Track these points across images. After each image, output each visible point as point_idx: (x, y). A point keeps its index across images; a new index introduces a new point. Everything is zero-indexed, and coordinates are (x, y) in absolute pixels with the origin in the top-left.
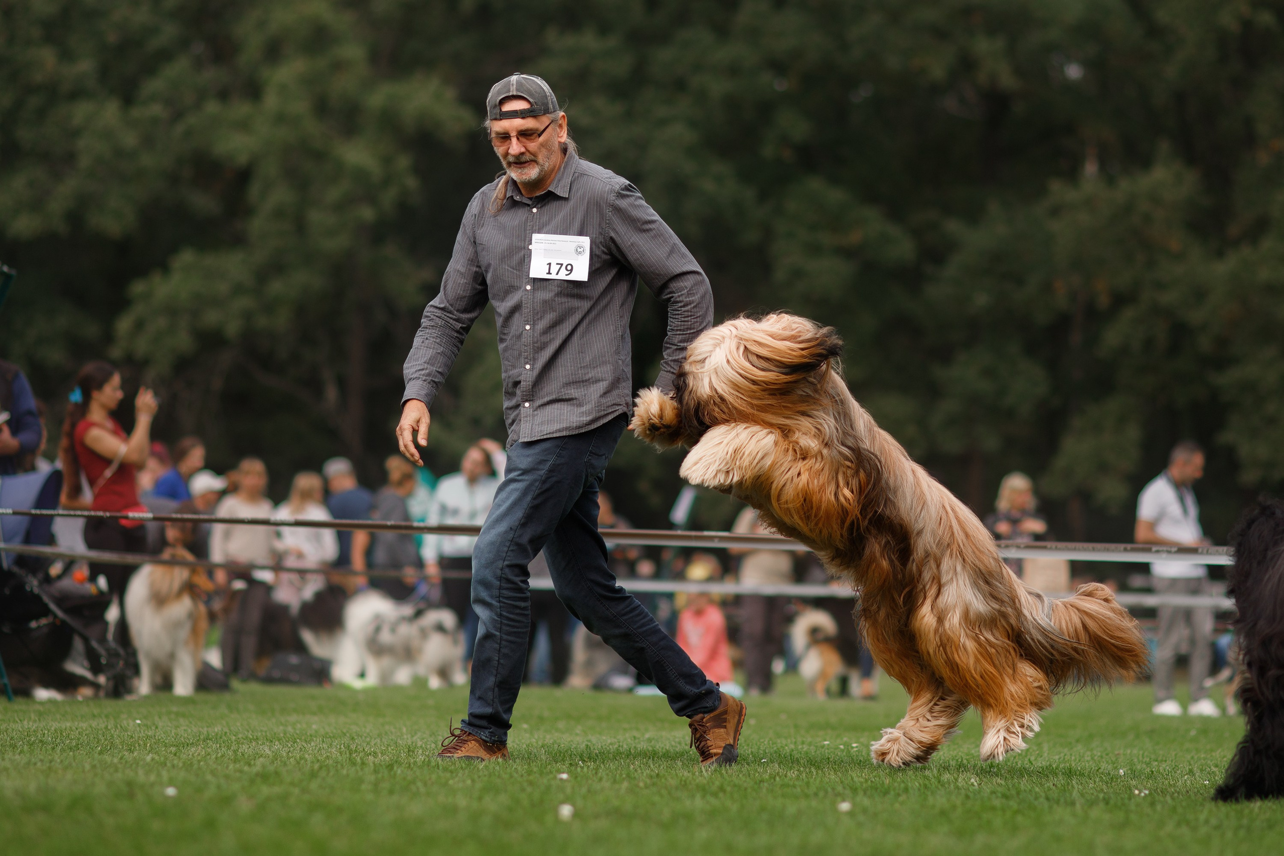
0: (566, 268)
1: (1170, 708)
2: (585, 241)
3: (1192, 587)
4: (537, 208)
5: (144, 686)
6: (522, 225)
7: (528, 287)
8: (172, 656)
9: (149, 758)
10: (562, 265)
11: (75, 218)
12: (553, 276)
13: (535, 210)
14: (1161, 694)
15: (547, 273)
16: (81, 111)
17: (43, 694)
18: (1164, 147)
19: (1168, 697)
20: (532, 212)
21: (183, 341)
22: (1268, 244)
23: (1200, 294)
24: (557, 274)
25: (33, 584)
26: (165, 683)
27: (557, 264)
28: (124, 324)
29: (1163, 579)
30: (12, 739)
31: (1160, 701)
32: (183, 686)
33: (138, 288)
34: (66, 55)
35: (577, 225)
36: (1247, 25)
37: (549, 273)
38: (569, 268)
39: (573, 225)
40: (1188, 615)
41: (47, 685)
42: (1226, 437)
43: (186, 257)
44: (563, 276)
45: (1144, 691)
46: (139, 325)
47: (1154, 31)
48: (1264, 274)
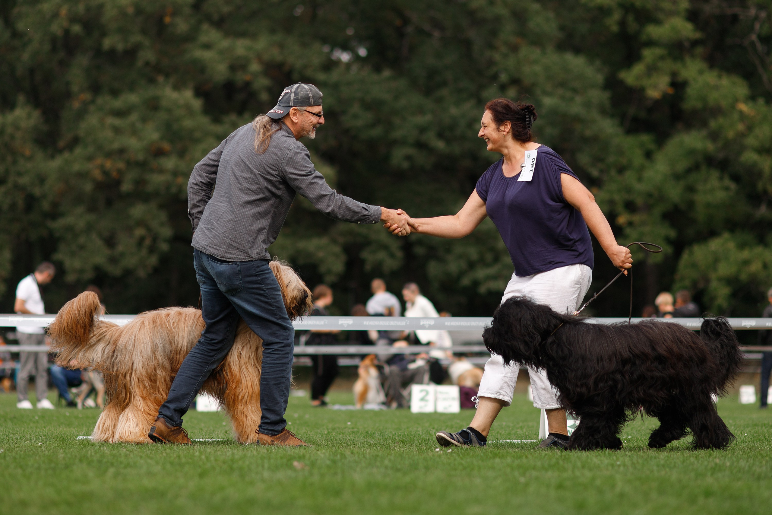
1: (26, 405)
3: (39, 339)
14: (21, 397)
18: (21, 98)
19: (25, 399)
22: (78, 151)
23: (42, 179)
29: (23, 334)
31: (20, 401)
36: (67, 32)
40: (36, 355)
42: (58, 256)
45: (13, 396)
47: (15, 34)
48: (77, 167)
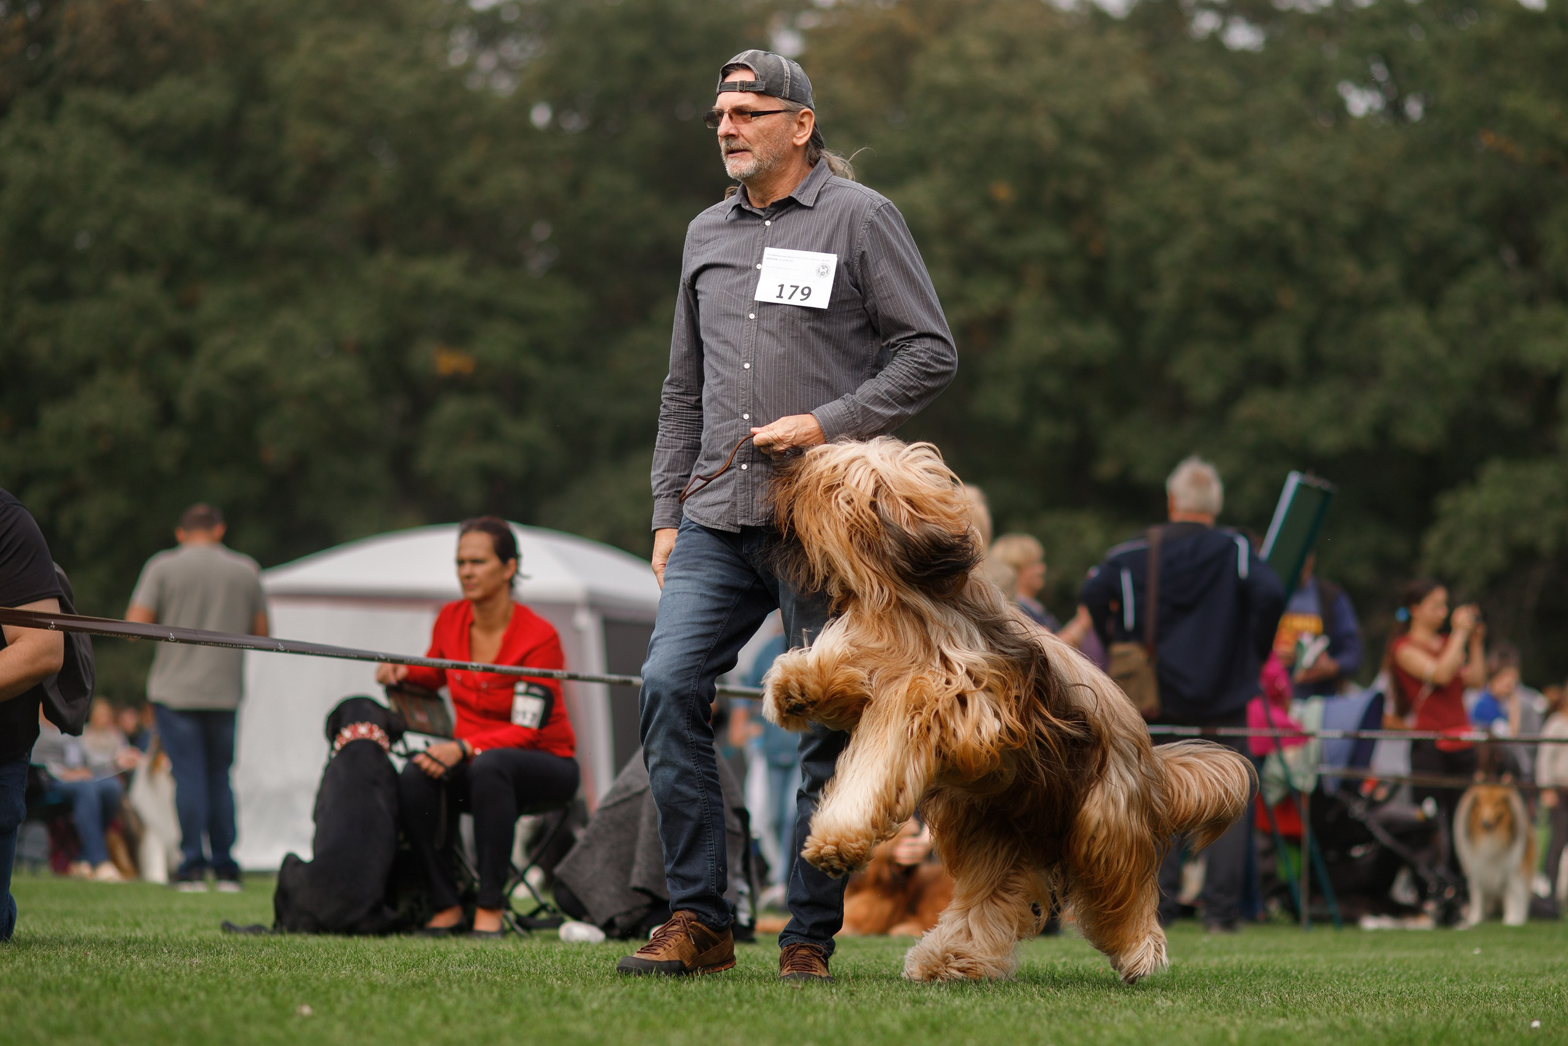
0: (802, 293)
2: (831, 261)
4: (772, 221)
5: (1474, 914)
6: (750, 242)
7: (752, 316)
8: (1504, 886)
9: (1500, 989)
10: (797, 287)
11: (1381, 431)
12: (784, 301)
13: (768, 223)
15: (777, 297)
16: (1388, 320)
17: (1370, 923)
20: (765, 225)
21: (1494, 556)
24: (790, 298)
25: (1358, 810)
26: (1496, 911)
27: (791, 286)
28: (1433, 541)
30: (1353, 969)
32: (1515, 914)
33: (1446, 503)
34: (1369, 263)
35: (822, 241)
37: (780, 296)
38: (806, 291)
39: (817, 241)
41: (1377, 912)
43: (1494, 470)
44: (797, 300)
46: (1449, 542)
